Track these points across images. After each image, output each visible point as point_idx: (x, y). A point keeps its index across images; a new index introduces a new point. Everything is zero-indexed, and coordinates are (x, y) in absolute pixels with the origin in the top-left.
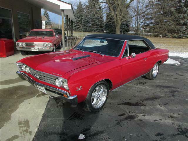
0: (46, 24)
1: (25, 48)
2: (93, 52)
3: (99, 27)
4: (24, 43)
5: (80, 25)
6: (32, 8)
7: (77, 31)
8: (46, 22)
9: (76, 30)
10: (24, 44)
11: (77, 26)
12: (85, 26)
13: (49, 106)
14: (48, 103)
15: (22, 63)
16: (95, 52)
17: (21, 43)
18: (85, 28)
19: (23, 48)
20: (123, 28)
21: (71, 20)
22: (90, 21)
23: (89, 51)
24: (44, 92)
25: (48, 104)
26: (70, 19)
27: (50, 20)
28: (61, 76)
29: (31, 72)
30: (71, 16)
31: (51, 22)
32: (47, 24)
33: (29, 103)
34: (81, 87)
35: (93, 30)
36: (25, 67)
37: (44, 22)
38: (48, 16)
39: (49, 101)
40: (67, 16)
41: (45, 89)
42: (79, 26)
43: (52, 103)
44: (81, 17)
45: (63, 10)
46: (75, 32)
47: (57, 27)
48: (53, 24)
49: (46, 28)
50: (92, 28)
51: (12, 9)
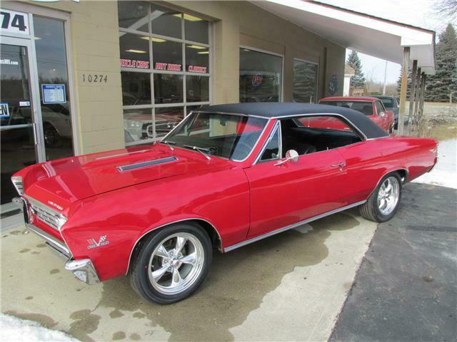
0: (352, 84)
5: (442, 85)
6: (326, 49)
7: (432, 101)
8: (352, 78)
9: (431, 99)
11: (436, 87)
13: (353, 299)
14: (351, 290)
21: (423, 73)
25: (350, 293)
26: (420, 69)
27: (362, 75)
30: (428, 64)
31: (364, 79)
32: (354, 84)
33: (305, 278)
37: (347, 82)
38: (358, 65)
39: (354, 284)
40: (415, 62)
42: (439, 89)
43: (362, 291)
45: (407, 49)
46: (427, 103)
47: (378, 91)
48: (368, 83)
49: (351, 94)
51: (285, 54)
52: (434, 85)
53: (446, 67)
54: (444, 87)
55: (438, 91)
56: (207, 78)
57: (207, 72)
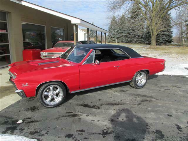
1: (47, 57)
3: (140, 38)
4: (47, 53)
6: (67, 23)
11: (119, 37)
12: (126, 37)
17: (44, 53)
18: (126, 39)
19: (46, 57)
20: (165, 39)
22: (131, 33)
35: (134, 41)
44: (123, 29)
45: (74, 24)
50: (133, 39)
51: (46, 25)
55: (120, 39)
56: (7, 34)
57: (7, 31)
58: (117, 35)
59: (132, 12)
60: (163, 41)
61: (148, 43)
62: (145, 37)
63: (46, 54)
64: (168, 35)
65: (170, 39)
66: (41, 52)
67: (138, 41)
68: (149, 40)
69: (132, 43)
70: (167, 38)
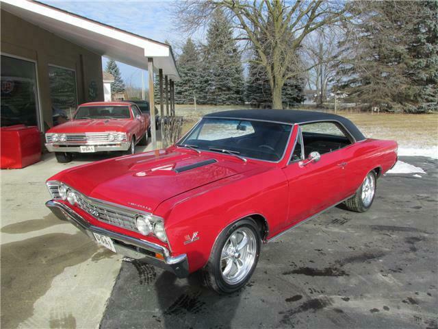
0: (113, 90)
1: (65, 146)
2: (221, 151)
3: (233, 94)
4: (64, 135)
5: (189, 90)
6: (81, 56)
7: (183, 104)
8: (113, 85)
9: (181, 102)
10: (63, 138)
12: (201, 91)
13: (121, 282)
14: (119, 275)
15: (58, 182)
16: (225, 152)
17: (56, 135)
18: (201, 96)
19: (61, 146)
20: (290, 94)
21: (170, 80)
22: (213, 80)
23: (211, 150)
24: (109, 248)
25: (118, 278)
26: (166, 77)
27: (121, 81)
28: (149, 209)
29: (79, 203)
30: (170, 71)
31: (123, 85)
33: (75, 276)
34: (195, 235)
35: (220, 101)
36: (67, 191)
37: (107, 87)
38: (117, 72)
39: (121, 269)
40: (161, 71)
41: (111, 242)
42: (187, 93)
43: (129, 273)
44: (192, 72)
45: (150, 59)
46: (178, 105)
47: (138, 96)
48: (128, 89)
49: (113, 99)
50: (217, 95)
51: (37, 59)
52: (183, 90)
53: (190, 74)
54: (190, 92)
55: (187, 95)
58: (178, 87)
59: (212, 34)
60: (287, 100)
61: (255, 105)
62: (248, 90)
63: (62, 139)
64: (296, 87)
65: (300, 95)
66: (47, 135)
67: (229, 99)
68: (258, 98)
69: (216, 105)
70: (295, 94)
